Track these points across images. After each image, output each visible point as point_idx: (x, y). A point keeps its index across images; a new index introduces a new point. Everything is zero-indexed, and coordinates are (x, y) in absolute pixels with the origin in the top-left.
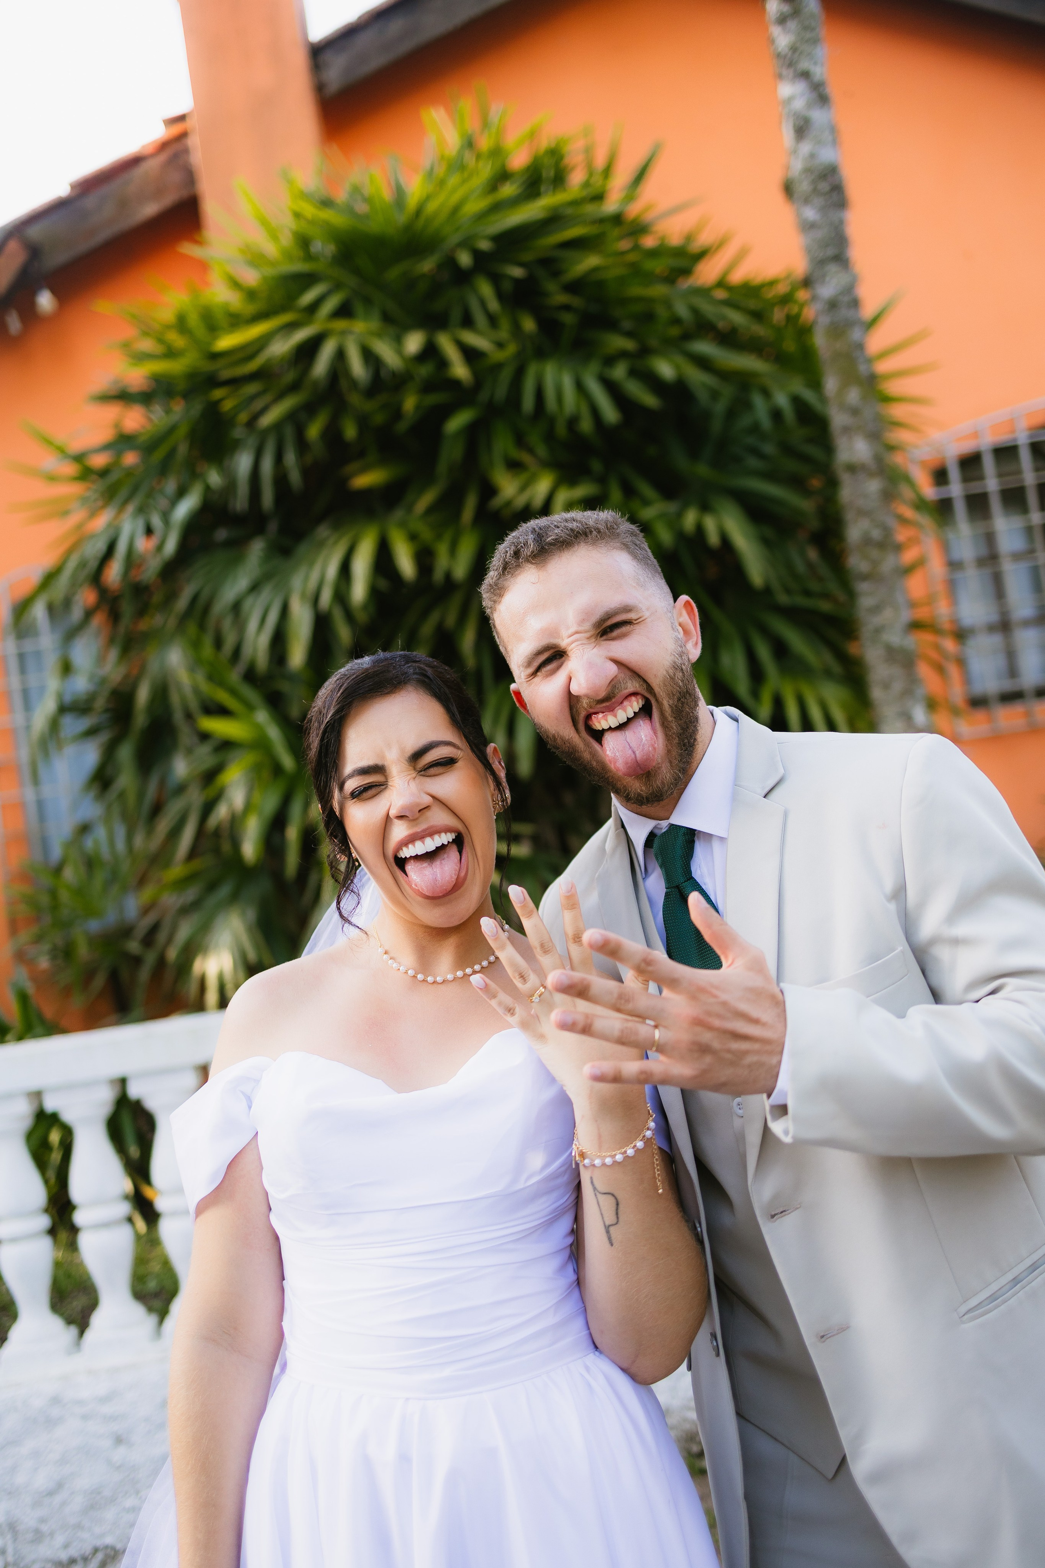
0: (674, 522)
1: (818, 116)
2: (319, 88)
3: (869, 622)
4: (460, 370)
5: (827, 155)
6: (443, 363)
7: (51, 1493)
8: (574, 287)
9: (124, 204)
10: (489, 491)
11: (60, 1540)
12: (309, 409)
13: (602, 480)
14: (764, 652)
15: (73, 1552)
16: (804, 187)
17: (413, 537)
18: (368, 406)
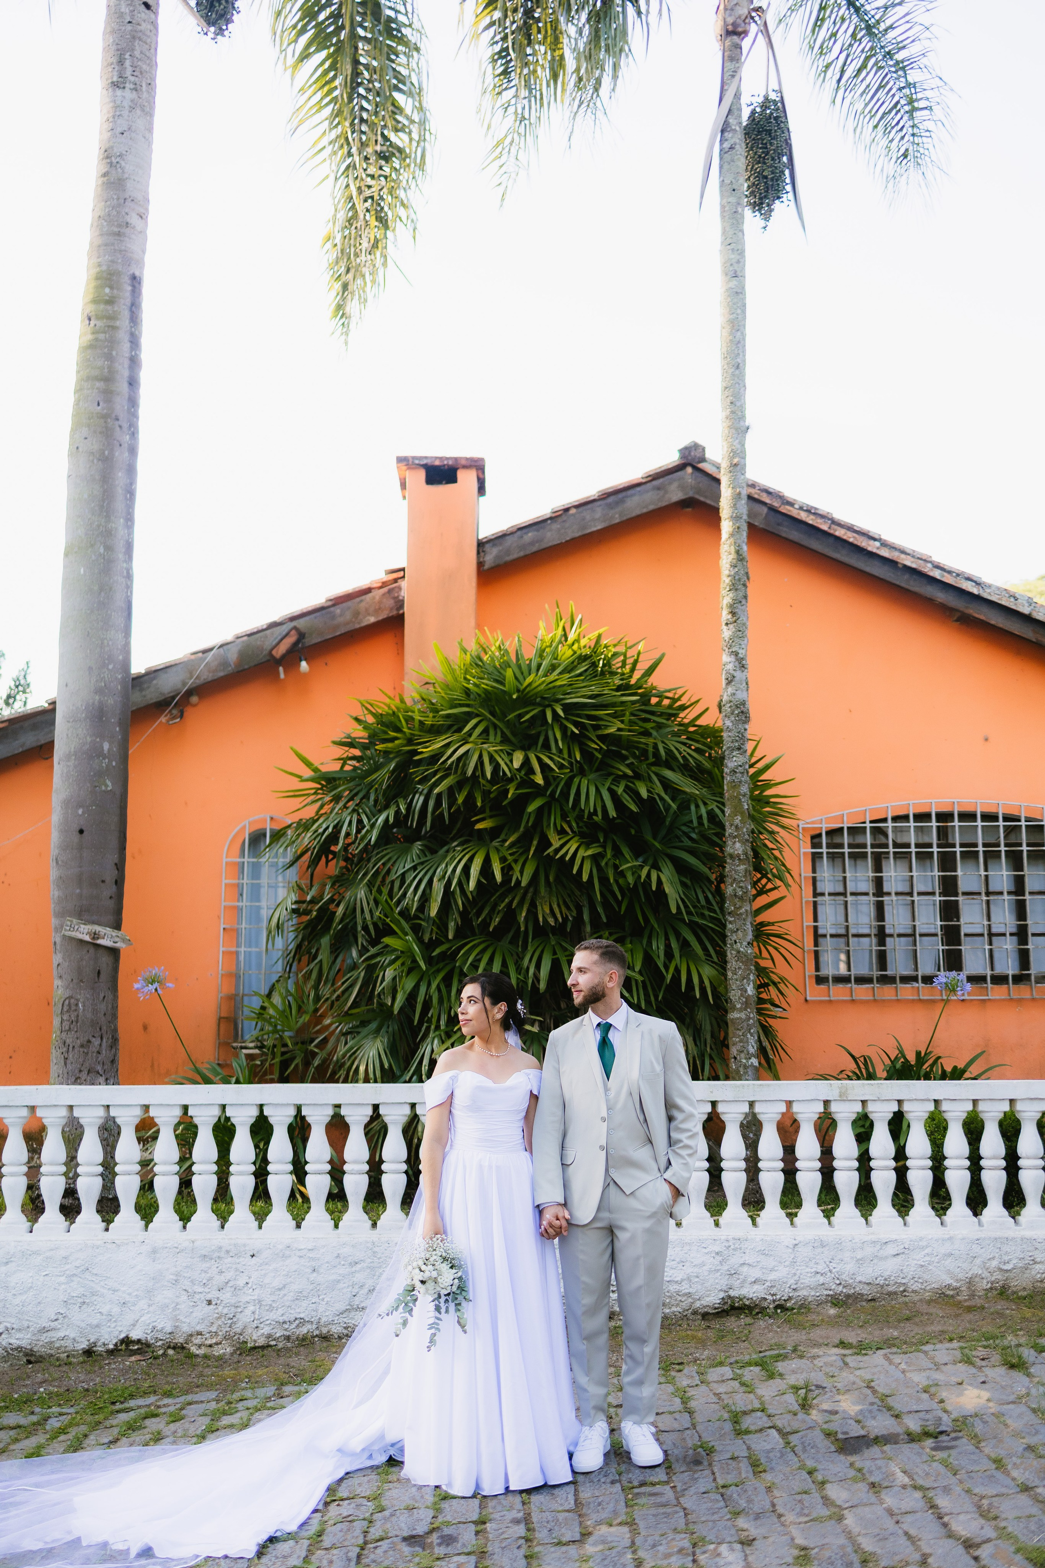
0: (636, 871)
1: (738, 674)
2: (480, 564)
3: (731, 938)
4: (539, 779)
5: (741, 695)
6: (532, 771)
7: (280, 1289)
8: (603, 738)
9: (356, 614)
10: (545, 843)
11: (280, 1311)
12: (460, 785)
13: (604, 847)
14: (674, 945)
15: (285, 1318)
16: (727, 709)
17: (503, 860)
18: (488, 786)
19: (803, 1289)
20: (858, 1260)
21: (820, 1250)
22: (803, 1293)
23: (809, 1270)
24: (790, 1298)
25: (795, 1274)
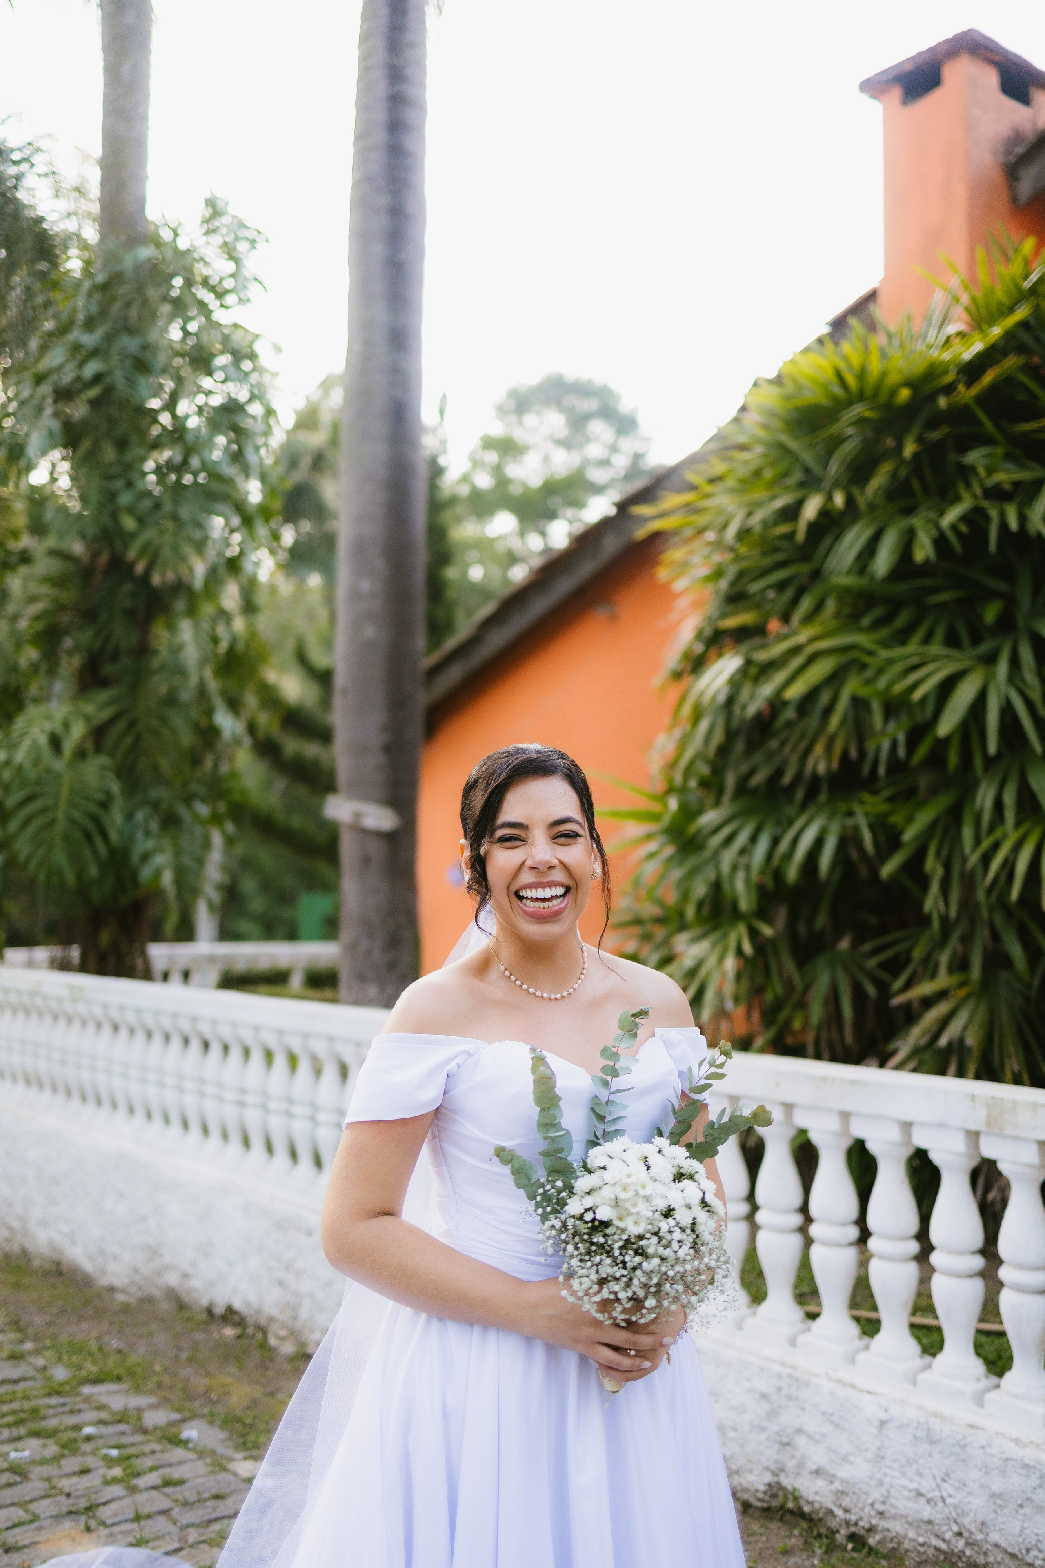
19: (895, 1517)
20: (993, 1495)
21: (925, 1447)
22: (897, 1527)
23: (905, 1482)
24: (871, 1530)
25: (881, 1483)
